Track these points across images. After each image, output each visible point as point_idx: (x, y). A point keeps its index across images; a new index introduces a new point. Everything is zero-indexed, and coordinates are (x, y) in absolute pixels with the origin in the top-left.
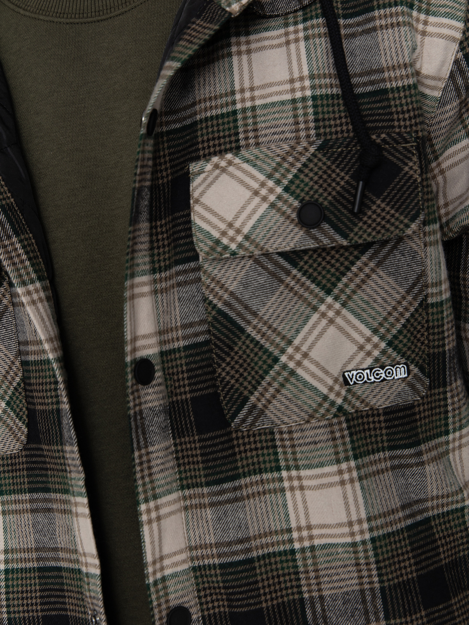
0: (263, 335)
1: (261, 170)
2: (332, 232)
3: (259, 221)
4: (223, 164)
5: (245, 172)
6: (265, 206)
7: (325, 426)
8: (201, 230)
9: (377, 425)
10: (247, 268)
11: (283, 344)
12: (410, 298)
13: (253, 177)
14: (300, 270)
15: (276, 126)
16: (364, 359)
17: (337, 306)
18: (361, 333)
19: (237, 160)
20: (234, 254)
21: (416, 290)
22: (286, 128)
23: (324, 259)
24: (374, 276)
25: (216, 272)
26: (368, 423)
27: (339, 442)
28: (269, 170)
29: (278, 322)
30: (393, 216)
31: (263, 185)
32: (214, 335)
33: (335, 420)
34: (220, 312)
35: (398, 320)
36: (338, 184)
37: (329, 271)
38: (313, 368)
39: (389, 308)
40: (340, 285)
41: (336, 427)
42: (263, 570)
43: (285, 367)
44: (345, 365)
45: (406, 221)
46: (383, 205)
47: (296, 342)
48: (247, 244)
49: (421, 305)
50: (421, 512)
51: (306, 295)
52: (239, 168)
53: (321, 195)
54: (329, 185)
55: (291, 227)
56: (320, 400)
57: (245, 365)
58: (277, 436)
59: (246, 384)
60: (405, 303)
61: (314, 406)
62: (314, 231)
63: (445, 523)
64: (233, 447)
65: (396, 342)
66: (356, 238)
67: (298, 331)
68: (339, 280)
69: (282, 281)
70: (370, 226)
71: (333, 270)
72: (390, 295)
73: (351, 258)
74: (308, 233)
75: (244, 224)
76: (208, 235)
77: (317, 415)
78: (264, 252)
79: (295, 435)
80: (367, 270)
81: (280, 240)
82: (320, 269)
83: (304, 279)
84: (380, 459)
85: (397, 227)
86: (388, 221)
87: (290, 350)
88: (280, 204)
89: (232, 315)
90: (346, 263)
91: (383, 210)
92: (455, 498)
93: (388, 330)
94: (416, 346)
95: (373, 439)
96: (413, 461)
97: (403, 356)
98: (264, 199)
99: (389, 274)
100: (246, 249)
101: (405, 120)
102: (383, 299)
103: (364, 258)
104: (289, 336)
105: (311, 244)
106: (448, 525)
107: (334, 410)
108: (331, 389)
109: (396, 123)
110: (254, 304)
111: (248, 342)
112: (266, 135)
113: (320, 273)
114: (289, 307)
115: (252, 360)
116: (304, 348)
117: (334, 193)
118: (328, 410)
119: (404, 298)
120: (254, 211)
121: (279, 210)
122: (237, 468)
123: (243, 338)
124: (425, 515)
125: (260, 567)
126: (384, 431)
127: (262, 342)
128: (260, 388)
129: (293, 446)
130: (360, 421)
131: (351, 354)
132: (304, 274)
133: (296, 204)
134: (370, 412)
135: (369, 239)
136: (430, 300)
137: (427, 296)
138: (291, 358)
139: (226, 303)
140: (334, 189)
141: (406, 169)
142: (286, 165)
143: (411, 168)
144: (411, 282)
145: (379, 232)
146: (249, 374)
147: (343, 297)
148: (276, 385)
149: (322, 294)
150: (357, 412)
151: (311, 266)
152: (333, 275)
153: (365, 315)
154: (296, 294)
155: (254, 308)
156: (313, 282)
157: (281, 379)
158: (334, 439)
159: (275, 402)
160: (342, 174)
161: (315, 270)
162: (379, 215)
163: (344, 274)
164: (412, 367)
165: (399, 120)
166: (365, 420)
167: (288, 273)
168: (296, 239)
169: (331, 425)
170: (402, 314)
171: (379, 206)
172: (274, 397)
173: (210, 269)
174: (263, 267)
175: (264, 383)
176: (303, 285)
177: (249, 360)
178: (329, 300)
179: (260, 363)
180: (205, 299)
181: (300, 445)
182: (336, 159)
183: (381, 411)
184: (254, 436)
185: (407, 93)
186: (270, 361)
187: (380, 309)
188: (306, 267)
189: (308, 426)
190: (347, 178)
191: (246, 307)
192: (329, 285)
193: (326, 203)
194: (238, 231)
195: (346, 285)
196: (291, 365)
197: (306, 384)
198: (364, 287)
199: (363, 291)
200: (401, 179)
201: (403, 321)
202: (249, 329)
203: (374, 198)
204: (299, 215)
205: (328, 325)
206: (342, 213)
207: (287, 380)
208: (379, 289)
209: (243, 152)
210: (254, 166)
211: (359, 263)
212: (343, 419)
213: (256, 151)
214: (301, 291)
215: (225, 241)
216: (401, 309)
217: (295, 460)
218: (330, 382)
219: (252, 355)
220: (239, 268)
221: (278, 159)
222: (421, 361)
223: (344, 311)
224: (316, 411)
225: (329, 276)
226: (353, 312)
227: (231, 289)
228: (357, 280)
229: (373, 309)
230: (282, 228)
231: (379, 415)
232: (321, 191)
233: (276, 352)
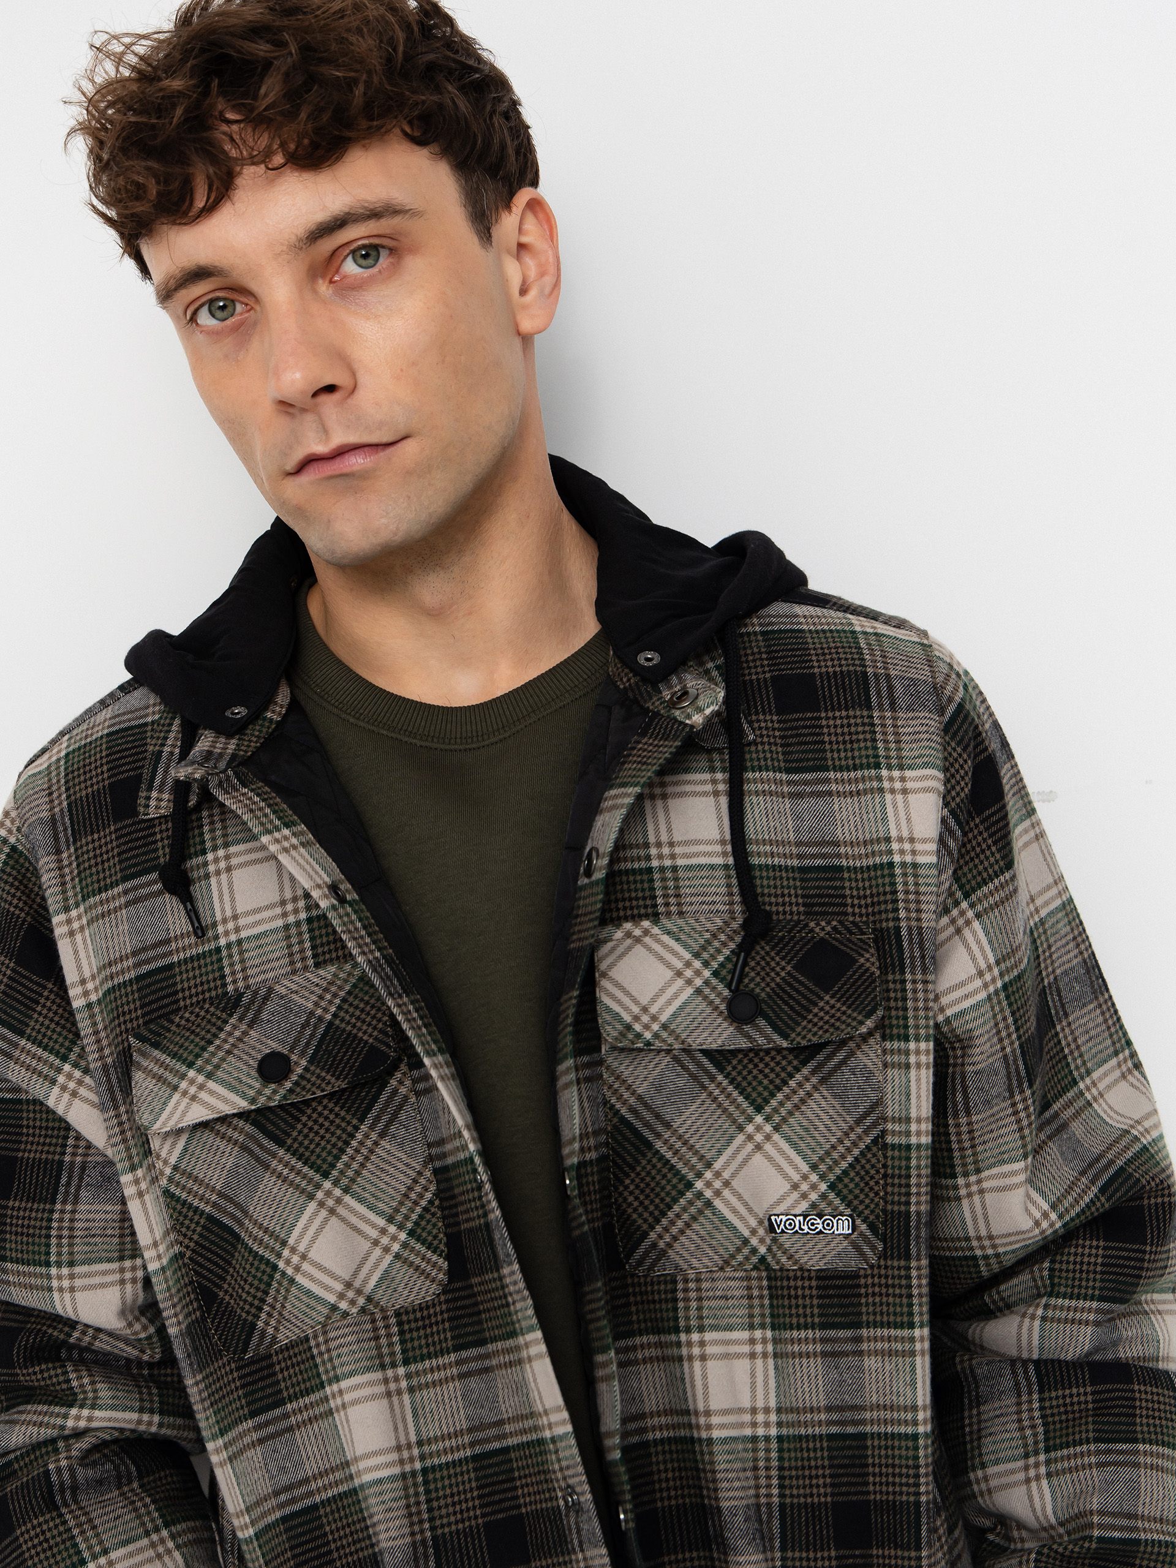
0: (676, 1153)
1: (686, 946)
2: (769, 1030)
3: (681, 1008)
4: (637, 932)
5: (665, 946)
6: (690, 991)
7: (741, 1279)
8: (608, 1010)
9: (807, 1292)
10: (662, 1066)
11: (699, 1166)
12: (859, 1130)
13: (675, 954)
14: (726, 1077)
15: (705, 894)
16: (797, 1202)
17: (768, 1128)
18: (796, 1168)
19: (656, 930)
20: (648, 1044)
21: (868, 1121)
22: (717, 899)
23: (756, 1066)
24: (816, 1095)
25: (622, 1068)
26: (796, 1288)
27: (756, 1302)
28: (696, 947)
29: (696, 1137)
30: (844, 1013)
31: (688, 964)
32: (613, 1149)
33: (754, 1274)
34: (623, 1119)
35: (843, 1157)
36: (778, 974)
37: (760, 1083)
38: (734, 1200)
39: (833, 1140)
40: (774, 1103)
41: (754, 1283)
42: (661, 1458)
43: (699, 1195)
44: (773, 1206)
45: (860, 1018)
46: (832, 1002)
47: (717, 1165)
48: (665, 1035)
49: (875, 1141)
50: (855, 1423)
51: (732, 1109)
52: (658, 941)
53: (758, 985)
54: (768, 974)
55: (719, 1020)
56: (738, 1242)
57: (648, 1191)
58: (680, 1286)
59: (646, 1215)
60: (853, 1136)
61: (732, 1249)
62: (747, 1028)
63: (887, 1448)
64: (628, 1295)
65: (840, 1186)
66: (798, 1039)
67: (720, 1152)
68: (773, 1095)
69: (704, 1088)
70: (815, 1025)
71: (766, 1082)
72: (835, 1122)
73: (789, 1069)
74: (739, 1029)
75: (661, 1010)
76: (617, 1017)
77: (734, 1263)
78: (685, 1046)
79: (704, 1285)
80: (808, 1087)
81: (705, 1034)
82: (750, 1078)
83: (730, 1088)
84: (807, 1339)
85: (849, 1025)
86: (838, 1019)
87: (708, 1175)
88: (707, 991)
89: (638, 1125)
90: (783, 1075)
91: (833, 1007)
92: (903, 1415)
93: (830, 1169)
94: (867, 1196)
95: (801, 1311)
96: (849, 1347)
97: (848, 1205)
98: (689, 982)
99: (835, 1096)
100: (664, 1041)
101: (860, 906)
102: (826, 1126)
103: (805, 1071)
104: (708, 1156)
105: (744, 1044)
106: (890, 1452)
107: (754, 1260)
108: (754, 1232)
109: (850, 910)
110: (668, 1113)
111: (654, 1160)
112: (691, 904)
113: (750, 1084)
114: (711, 1121)
115: (658, 1183)
116: (726, 1175)
117: (773, 985)
118: (747, 1258)
119: (852, 1129)
120: (676, 996)
121: (705, 998)
122: (631, 1322)
123: (649, 1155)
124: (861, 1428)
125: (657, 1453)
126: (815, 1302)
127: (674, 1161)
128: (664, 1222)
129: (700, 1299)
130: (785, 1283)
131: (781, 1193)
132: (731, 1083)
133: (726, 993)
134: (799, 1274)
135: (815, 1040)
136: (889, 1139)
137: (884, 1132)
138: (708, 1184)
139: (633, 1110)
140: (773, 979)
141: (862, 960)
142: (716, 944)
143: (868, 960)
144: (861, 1110)
145: (827, 1031)
146: (652, 1202)
147: (777, 1119)
148: (686, 1216)
149: (750, 1110)
150: (781, 1270)
151: (740, 1073)
152: (766, 1088)
153: (803, 1145)
154: (720, 1106)
155: (668, 1117)
156: (741, 1093)
157: (693, 1210)
158: (750, 1297)
159: (683, 1239)
160: (783, 963)
161: (744, 1078)
162: (827, 1013)
163: (779, 1089)
164: (858, 1222)
165: (853, 906)
166: (792, 1283)
167: (713, 1079)
168: (725, 1035)
169: (748, 1279)
170: (848, 1150)
171: (827, 1003)
172: (682, 1232)
173: (615, 1064)
174: (683, 1067)
175: (670, 1214)
176: (729, 1096)
177: (653, 1184)
178: (759, 1119)
179: (668, 1188)
180: (606, 1102)
181: (709, 1298)
182: (776, 945)
183: (813, 1274)
184: (652, 1284)
185: (866, 875)
186: (681, 1186)
187: (822, 1141)
188: (734, 1073)
189: (721, 1274)
190: (789, 968)
191: (658, 1116)
192: (759, 1100)
193: (763, 995)
194: (654, 1018)
195: (781, 1104)
196: (708, 1194)
197: (723, 1220)
198: (803, 1108)
199: (802, 1113)
200: (855, 972)
201: (850, 1159)
202: (658, 1144)
203: (822, 994)
204: (729, 1007)
205: (753, 1151)
206: (782, 1010)
207: (700, 1212)
208: (821, 1113)
209: (664, 921)
210: (677, 940)
211: (798, 1077)
212: (764, 1274)
213: (680, 922)
214: (726, 1104)
215: (637, 1027)
216: (847, 1143)
217: (701, 1318)
218: (753, 1223)
219: (658, 1177)
220: (652, 1065)
221: (707, 936)
222: (872, 1217)
223: (776, 1137)
224: (733, 1256)
225: (760, 1089)
226: (788, 1139)
227: (640, 1091)
228: (796, 1099)
229: (814, 1138)
230: (708, 1021)
231: (810, 1279)
232: (758, 979)
233: (691, 1176)
